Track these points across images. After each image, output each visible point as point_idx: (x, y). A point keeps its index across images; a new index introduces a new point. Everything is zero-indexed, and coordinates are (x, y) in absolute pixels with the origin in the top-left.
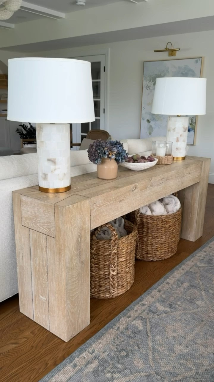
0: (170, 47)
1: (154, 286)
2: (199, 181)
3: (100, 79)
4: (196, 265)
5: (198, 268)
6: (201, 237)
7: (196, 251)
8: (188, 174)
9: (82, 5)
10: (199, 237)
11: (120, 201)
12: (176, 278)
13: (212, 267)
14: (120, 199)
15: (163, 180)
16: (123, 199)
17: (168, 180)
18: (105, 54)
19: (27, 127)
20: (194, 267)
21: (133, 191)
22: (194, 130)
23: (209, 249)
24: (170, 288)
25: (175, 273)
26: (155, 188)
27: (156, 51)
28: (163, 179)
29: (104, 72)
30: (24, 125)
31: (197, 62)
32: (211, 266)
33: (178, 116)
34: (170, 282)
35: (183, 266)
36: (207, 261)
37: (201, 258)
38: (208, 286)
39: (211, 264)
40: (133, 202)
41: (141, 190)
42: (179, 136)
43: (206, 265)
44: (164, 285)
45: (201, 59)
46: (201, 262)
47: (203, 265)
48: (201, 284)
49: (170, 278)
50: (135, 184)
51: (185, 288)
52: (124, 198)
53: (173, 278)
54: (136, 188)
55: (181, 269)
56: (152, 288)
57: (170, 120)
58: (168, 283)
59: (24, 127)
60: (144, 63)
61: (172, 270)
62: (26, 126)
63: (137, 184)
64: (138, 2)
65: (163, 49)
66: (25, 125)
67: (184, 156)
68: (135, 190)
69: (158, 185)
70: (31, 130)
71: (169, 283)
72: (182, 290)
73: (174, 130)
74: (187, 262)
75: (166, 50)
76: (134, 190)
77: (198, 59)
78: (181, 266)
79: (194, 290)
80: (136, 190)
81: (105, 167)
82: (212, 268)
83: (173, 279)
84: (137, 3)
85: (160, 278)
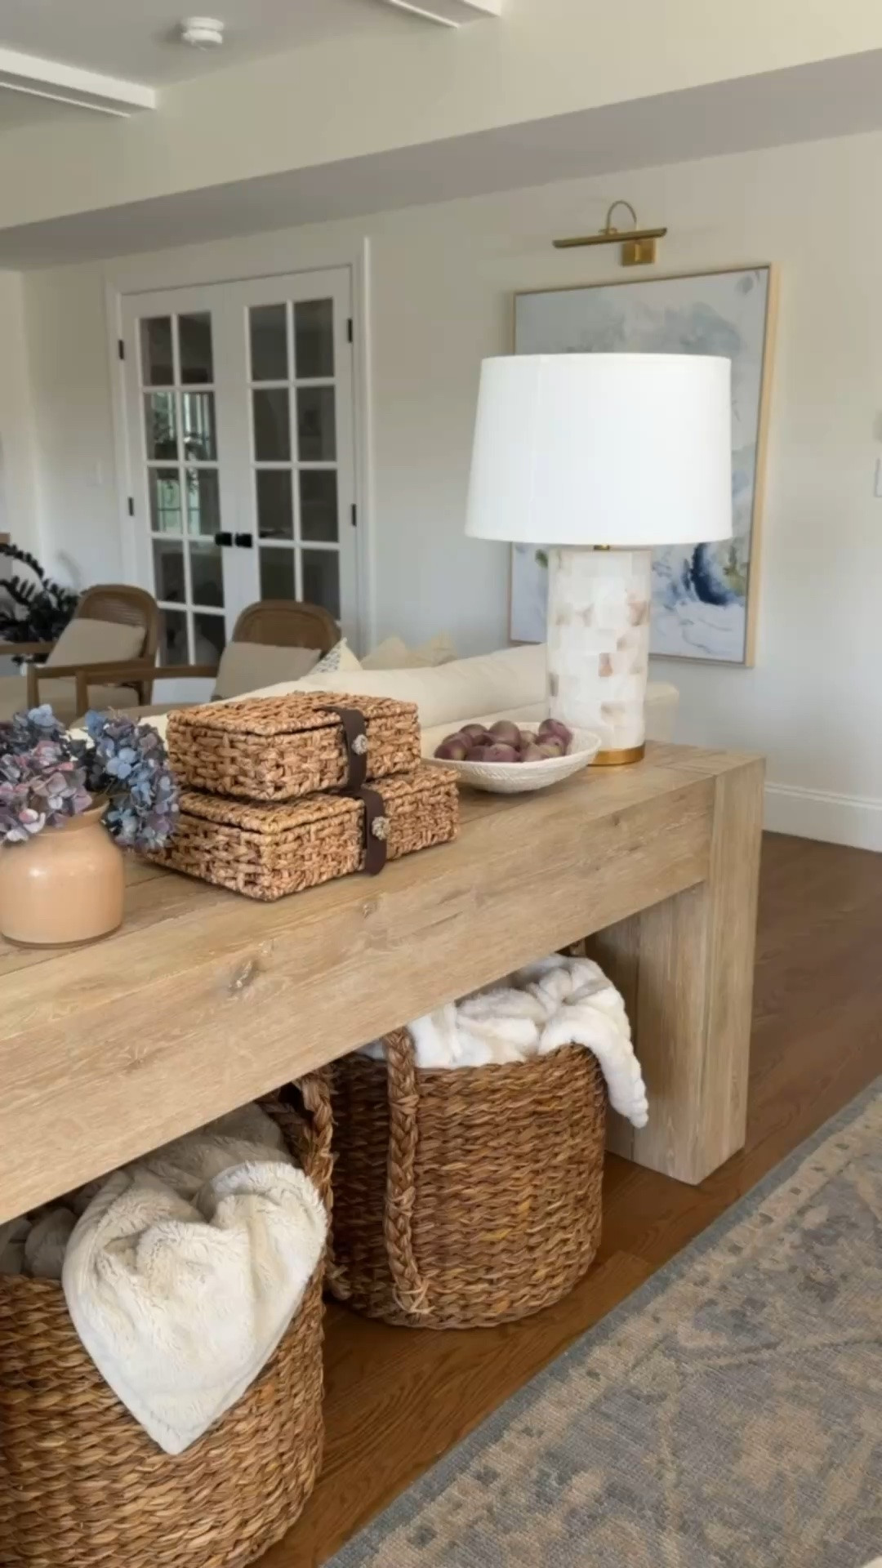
0: (622, 225)
1: (402, 1497)
2: (698, 880)
3: (330, 372)
4: (668, 1345)
5: (678, 1361)
6: (737, 1156)
7: (690, 1248)
8: (625, 853)
9: (209, 45)
10: (725, 1153)
11: (133, 1066)
12: (540, 1433)
13: (753, 1357)
14: (131, 1052)
15: (454, 901)
16: (160, 1050)
17: (492, 895)
18: (349, 265)
19: (32, 588)
20: (657, 1357)
21: (234, 990)
22: (743, 599)
23: (759, 1231)
24: (490, 1510)
25: (544, 1403)
26: (406, 949)
27: (561, 245)
28: (456, 894)
29: (348, 345)
30: (16, 580)
31: (746, 287)
32: (748, 1350)
33: (597, 548)
34: (499, 1468)
35: (599, 1353)
36: (734, 1313)
37: (707, 1293)
38: (707, 1490)
39: (753, 1330)
40: (243, 1052)
41: (297, 978)
42: (611, 648)
43: (723, 1342)
44: (465, 1492)
45: (764, 273)
46: (698, 1324)
47: (705, 1340)
48: (670, 1477)
49: (507, 1437)
50: (251, 949)
51: (573, 1512)
52: (163, 1044)
53: (526, 1439)
54: (256, 969)
55: (583, 1371)
56: (389, 1512)
57: (560, 567)
58: (486, 1477)
59: (18, 588)
60: (519, 298)
61: (533, 1382)
62: (24, 586)
63: (263, 948)
64: (460, 21)
65: (594, 232)
66: (21, 581)
67: (639, 744)
68: (247, 982)
69: (422, 934)
70: (48, 602)
71: (495, 1476)
72: (555, 1524)
73: (586, 615)
74: (624, 1319)
75: (606, 238)
76: (239, 983)
77: (752, 274)
78: (586, 1355)
79: (626, 1524)
80: (261, 982)
81: (35, 872)
82: (750, 1362)
83: (524, 1445)
84: (456, 25)
85: (456, 1437)
